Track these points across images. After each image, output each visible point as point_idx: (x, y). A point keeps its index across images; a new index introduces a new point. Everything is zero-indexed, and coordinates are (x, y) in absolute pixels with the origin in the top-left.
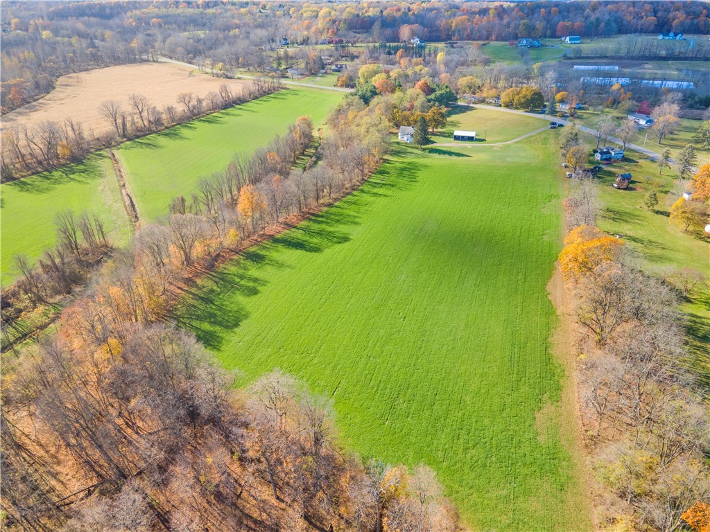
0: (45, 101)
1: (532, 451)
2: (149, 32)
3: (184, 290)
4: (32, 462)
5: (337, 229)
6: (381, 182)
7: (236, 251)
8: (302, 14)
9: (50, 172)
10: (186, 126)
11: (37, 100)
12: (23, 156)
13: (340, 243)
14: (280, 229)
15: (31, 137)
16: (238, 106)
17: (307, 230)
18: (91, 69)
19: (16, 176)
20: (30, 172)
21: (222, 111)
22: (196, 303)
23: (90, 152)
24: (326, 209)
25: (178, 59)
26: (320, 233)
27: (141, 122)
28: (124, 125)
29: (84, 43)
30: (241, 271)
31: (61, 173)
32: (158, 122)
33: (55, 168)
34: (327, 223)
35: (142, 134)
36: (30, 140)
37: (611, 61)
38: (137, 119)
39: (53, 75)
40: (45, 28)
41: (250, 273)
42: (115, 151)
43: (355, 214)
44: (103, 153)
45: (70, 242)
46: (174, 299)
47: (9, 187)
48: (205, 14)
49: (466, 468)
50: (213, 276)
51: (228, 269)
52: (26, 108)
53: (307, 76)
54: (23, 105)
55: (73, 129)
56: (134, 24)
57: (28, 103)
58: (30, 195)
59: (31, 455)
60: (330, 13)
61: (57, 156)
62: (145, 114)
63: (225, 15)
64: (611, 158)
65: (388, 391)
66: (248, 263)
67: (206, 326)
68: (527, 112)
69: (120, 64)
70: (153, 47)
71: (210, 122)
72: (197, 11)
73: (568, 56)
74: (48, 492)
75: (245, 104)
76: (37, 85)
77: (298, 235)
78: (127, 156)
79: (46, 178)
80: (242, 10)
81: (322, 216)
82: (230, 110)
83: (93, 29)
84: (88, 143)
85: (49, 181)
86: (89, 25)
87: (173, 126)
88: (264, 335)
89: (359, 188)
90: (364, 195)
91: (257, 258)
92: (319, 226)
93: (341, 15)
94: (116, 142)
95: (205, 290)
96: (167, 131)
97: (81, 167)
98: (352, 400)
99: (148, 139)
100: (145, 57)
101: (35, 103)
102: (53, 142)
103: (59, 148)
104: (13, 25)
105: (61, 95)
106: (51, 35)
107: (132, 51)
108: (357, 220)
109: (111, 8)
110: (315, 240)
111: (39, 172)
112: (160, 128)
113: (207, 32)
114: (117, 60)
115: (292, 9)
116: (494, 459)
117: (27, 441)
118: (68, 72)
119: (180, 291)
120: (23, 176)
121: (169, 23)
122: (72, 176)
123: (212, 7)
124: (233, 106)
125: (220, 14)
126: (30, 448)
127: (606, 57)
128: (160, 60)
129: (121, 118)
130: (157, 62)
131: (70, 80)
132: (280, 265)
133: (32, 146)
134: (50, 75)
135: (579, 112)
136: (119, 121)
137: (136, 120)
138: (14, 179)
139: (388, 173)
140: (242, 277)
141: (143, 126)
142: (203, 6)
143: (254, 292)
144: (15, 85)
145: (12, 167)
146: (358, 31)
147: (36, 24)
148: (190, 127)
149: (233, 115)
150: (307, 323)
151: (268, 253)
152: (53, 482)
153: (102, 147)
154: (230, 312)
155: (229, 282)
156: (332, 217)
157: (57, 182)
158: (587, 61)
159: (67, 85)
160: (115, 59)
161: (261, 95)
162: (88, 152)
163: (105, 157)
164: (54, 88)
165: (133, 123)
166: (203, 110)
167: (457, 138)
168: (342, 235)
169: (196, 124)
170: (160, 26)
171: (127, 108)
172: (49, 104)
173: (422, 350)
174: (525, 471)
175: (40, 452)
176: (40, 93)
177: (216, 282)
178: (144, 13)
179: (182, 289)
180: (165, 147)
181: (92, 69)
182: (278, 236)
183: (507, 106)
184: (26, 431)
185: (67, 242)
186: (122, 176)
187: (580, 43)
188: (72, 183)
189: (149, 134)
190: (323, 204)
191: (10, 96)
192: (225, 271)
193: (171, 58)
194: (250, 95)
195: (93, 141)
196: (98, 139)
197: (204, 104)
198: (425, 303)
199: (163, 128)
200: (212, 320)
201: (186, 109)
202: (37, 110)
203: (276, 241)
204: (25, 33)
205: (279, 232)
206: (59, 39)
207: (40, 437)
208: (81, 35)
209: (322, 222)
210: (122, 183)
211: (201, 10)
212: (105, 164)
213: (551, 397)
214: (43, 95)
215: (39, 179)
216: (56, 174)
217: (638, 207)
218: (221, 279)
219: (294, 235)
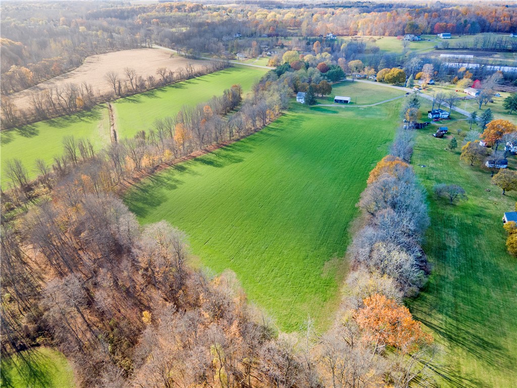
0: (75, 72)
1: (315, 281)
2: (150, 28)
3: (132, 185)
4: (31, 271)
5: (237, 155)
6: (276, 127)
7: (170, 164)
8: (256, 16)
9: (70, 116)
10: (161, 90)
11: (70, 71)
12: (54, 104)
13: (237, 162)
14: (201, 153)
15: (59, 93)
16: (198, 78)
17: (218, 155)
18: (107, 53)
19: (49, 117)
20: (57, 115)
21: (187, 81)
22: (137, 192)
23: (97, 104)
24: (234, 142)
25: (165, 46)
26: (225, 157)
27: (131, 86)
28: (120, 87)
29: (106, 35)
30: (169, 176)
31: (76, 116)
32: (142, 86)
33: (73, 113)
34: (232, 150)
35: (131, 93)
36: (59, 95)
37: (470, 51)
38: (128, 83)
39: (83, 56)
40: (82, 25)
41: (175, 177)
42: (112, 104)
43: (252, 146)
44: (105, 105)
45: (72, 155)
46: (125, 189)
47: (44, 123)
48: (189, 16)
49: (271, 287)
50: (152, 178)
51: (162, 175)
52: (63, 76)
53: (249, 58)
54: (61, 74)
55: (87, 89)
56: (140, 23)
57: (64, 73)
58: (55, 129)
59: (31, 269)
60: (275, 15)
61: (75, 106)
62: (134, 81)
63: (203, 17)
64: (439, 117)
65: (238, 244)
66: (176, 172)
67: (140, 205)
68: (394, 85)
69: (127, 49)
70: (150, 38)
71: (176, 87)
72: (183, 14)
73: (439, 47)
74: (37, 287)
75: (203, 77)
76: (71, 62)
77: (211, 157)
78: (119, 108)
79: (67, 119)
80: (215, 13)
81: (230, 147)
82: (192, 80)
83: (113, 26)
84: (96, 99)
85: (68, 121)
86: (110, 23)
87: (152, 89)
88: (173, 211)
89: (260, 131)
90: (262, 135)
91: (181, 169)
92: (226, 152)
93: (283, 17)
94: (114, 98)
95: (145, 185)
96: (147, 93)
97: (89, 113)
98: (215, 248)
99: (135, 97)
100: (144, 45)
101: (68, 73)
102: (74, 96)
103: (77, 101)
104: (61, 22)
105: (86, 69)
106: (85, 30)
107: (136, 41)
108: (252, 150)
109: (128, 12)
110: (221, 160)
111: (64, 115)
112: (143, 90)
113: (188, 28)
114: (125, 46)
115: (250, 13)
116: (290, 283)
117: (30, 261)
118: (93, 54)
119: (130, 185)
120: (53, 118)
121: (164, 22)
122: (82, 118)
123: (195, 11)
124: (194, 77)
125: (199, 16)
126: (31, 265)
127: (466, 49)
128: (153, 47)
129: (118, 82)
130: (152, 48)
131: (93, 59)
132: (194, 174)
133: (60, 98)
134: (80, 55)
135: (431, 87)
136: (117, 85)
137: (128, 85)
138: (48, 119)
139: (282, 122)
140: (169, 179)
141: (132, 88)
142: (189, 11)
143: (174, 187)
144: (56, 61)
145: (47, 111)
146: (292, 28)
147: (76, 22)
148: (163, 90)
149: (193, 83)
150: (201, 206)
151: (189, 167)
152: (41, 283)
153: (105, 101)
154: (156, 197)
155: (161, 182)
156: (237, 147)
157: (73, 121)
158: (452, 51)
159: (90, 62)
160: (124, 46)
161: (215, 71)
162: (95, 104)
163: (105, 107)
164: (82, 64)
165: (126, 87)
166: (174, 79)
167: (337, 101)
168: (238, 158)
169: (168, 88)
170: (158, 24)
171: (122, 76)
172: (77, 74)
173: (266, 224)
174: (307, 290)
175: (35, 267)
176: (73, 67)
177: (152, 181)
178: (148, 16)
179: (131, 184)
180: (144, 102)
181: (109, 52)
182: (199, 157)
183: (381, 81)
184: (30, 256)
185: (70, 155)
186: (113, 119)
187: (451, 38)
188: (82, 122)
189: (136, 94)
190: (233, 139)
191: (53, 68)
192: (160, 175)
193: (161, 45)
194: (207, 70)
195: (99, 97)
196: (102, 96)
197: (175, 75)
198: (278, 199)
199: (146, 90)
200: (145, 202)
201: (162, 78)
202: (68, 78)
203: (197, 160)
204: (68, 27)
205: (200, 155)
206: (90, 32)
207: (37, 259)
208: (105, 30)
209: (229, 150)
210: (112, 124)
211: (187, 13)
212: (104, 112)
213: (338, 255)
214: (74, 68)
215: (63, 119)
216: (73, 117)
217: (445, 149)
218: (156, 179)
219: (209, 157)
